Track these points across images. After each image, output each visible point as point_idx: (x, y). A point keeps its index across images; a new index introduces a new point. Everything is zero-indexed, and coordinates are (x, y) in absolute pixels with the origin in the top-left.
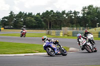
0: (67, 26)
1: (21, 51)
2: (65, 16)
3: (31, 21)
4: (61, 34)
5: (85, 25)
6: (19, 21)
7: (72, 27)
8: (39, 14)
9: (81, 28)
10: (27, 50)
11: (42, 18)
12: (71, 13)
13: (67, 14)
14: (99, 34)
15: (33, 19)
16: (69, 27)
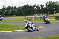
0: (37, 14)
1: (10, 29)
2: (35, 7)
3: (15, 11)
4: (34, 19)
5: (48, 13)
6: (8, 11)
7: (40, 14)
8: (20, 7)
9: (45, 14)
10: (13, 28)
11: (22, 9)
12: (39, 6)
13: (37, 7)
14: (56, 18)
15: (17, 10)
16: (38, 14)
